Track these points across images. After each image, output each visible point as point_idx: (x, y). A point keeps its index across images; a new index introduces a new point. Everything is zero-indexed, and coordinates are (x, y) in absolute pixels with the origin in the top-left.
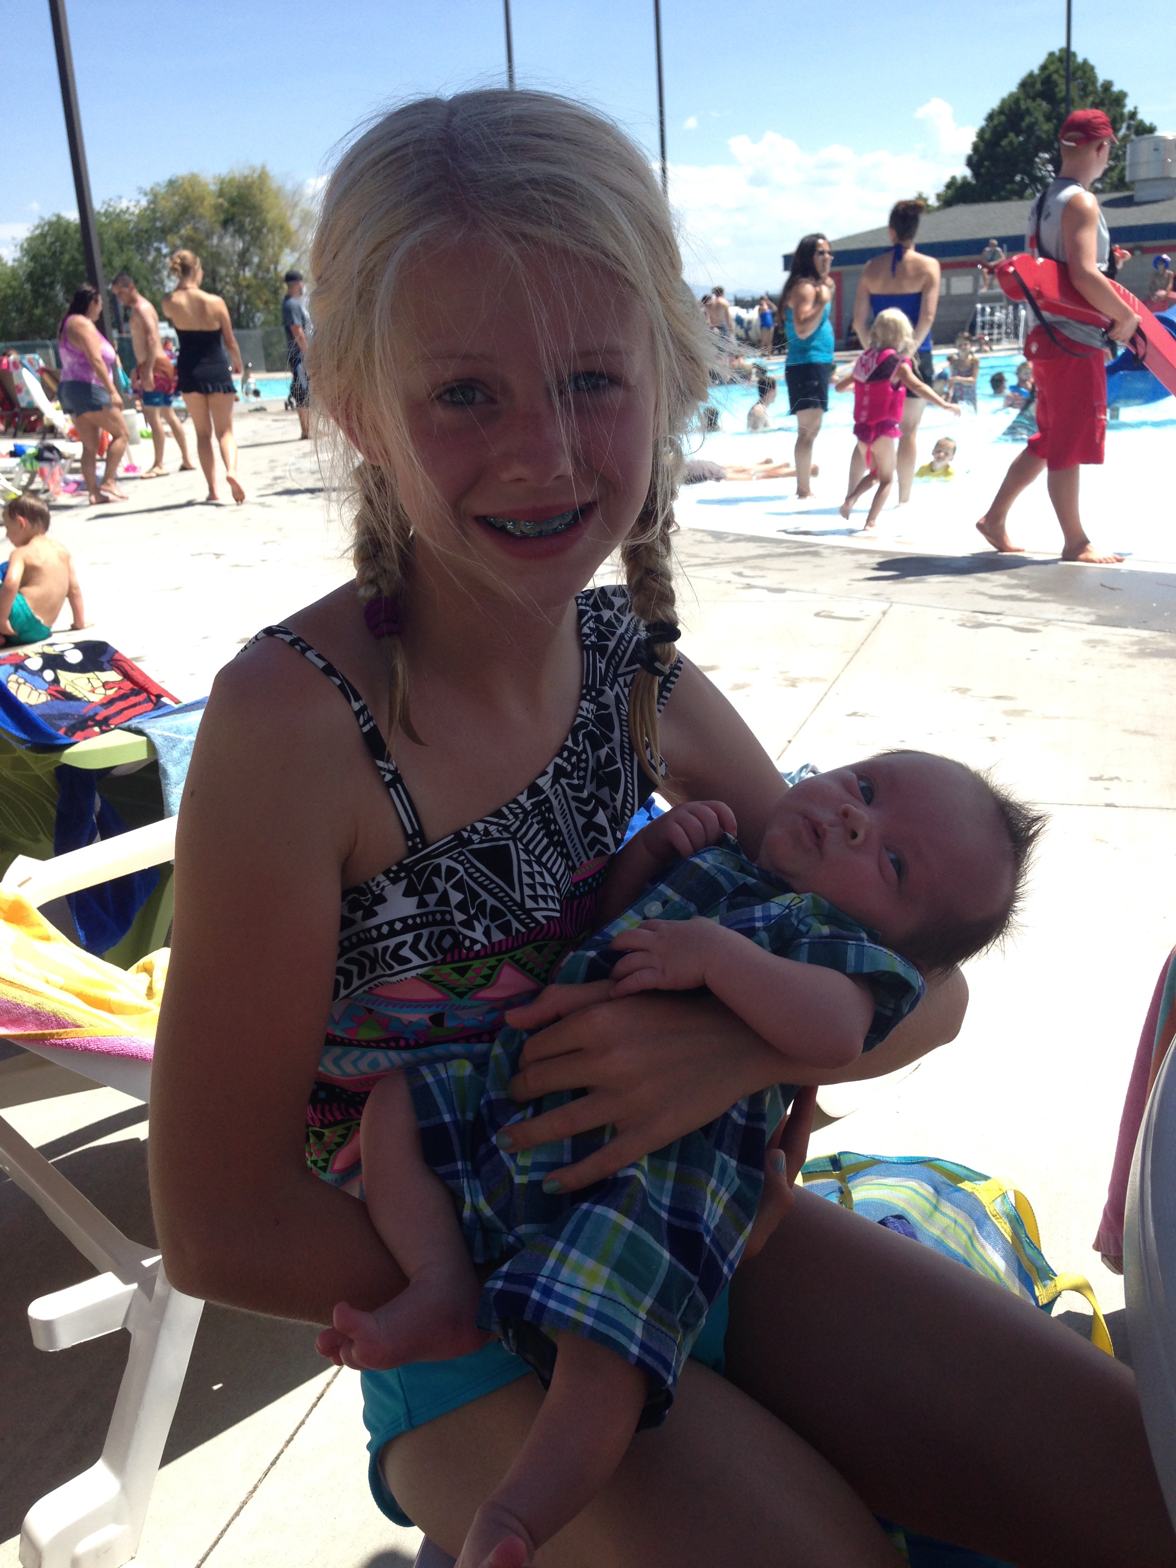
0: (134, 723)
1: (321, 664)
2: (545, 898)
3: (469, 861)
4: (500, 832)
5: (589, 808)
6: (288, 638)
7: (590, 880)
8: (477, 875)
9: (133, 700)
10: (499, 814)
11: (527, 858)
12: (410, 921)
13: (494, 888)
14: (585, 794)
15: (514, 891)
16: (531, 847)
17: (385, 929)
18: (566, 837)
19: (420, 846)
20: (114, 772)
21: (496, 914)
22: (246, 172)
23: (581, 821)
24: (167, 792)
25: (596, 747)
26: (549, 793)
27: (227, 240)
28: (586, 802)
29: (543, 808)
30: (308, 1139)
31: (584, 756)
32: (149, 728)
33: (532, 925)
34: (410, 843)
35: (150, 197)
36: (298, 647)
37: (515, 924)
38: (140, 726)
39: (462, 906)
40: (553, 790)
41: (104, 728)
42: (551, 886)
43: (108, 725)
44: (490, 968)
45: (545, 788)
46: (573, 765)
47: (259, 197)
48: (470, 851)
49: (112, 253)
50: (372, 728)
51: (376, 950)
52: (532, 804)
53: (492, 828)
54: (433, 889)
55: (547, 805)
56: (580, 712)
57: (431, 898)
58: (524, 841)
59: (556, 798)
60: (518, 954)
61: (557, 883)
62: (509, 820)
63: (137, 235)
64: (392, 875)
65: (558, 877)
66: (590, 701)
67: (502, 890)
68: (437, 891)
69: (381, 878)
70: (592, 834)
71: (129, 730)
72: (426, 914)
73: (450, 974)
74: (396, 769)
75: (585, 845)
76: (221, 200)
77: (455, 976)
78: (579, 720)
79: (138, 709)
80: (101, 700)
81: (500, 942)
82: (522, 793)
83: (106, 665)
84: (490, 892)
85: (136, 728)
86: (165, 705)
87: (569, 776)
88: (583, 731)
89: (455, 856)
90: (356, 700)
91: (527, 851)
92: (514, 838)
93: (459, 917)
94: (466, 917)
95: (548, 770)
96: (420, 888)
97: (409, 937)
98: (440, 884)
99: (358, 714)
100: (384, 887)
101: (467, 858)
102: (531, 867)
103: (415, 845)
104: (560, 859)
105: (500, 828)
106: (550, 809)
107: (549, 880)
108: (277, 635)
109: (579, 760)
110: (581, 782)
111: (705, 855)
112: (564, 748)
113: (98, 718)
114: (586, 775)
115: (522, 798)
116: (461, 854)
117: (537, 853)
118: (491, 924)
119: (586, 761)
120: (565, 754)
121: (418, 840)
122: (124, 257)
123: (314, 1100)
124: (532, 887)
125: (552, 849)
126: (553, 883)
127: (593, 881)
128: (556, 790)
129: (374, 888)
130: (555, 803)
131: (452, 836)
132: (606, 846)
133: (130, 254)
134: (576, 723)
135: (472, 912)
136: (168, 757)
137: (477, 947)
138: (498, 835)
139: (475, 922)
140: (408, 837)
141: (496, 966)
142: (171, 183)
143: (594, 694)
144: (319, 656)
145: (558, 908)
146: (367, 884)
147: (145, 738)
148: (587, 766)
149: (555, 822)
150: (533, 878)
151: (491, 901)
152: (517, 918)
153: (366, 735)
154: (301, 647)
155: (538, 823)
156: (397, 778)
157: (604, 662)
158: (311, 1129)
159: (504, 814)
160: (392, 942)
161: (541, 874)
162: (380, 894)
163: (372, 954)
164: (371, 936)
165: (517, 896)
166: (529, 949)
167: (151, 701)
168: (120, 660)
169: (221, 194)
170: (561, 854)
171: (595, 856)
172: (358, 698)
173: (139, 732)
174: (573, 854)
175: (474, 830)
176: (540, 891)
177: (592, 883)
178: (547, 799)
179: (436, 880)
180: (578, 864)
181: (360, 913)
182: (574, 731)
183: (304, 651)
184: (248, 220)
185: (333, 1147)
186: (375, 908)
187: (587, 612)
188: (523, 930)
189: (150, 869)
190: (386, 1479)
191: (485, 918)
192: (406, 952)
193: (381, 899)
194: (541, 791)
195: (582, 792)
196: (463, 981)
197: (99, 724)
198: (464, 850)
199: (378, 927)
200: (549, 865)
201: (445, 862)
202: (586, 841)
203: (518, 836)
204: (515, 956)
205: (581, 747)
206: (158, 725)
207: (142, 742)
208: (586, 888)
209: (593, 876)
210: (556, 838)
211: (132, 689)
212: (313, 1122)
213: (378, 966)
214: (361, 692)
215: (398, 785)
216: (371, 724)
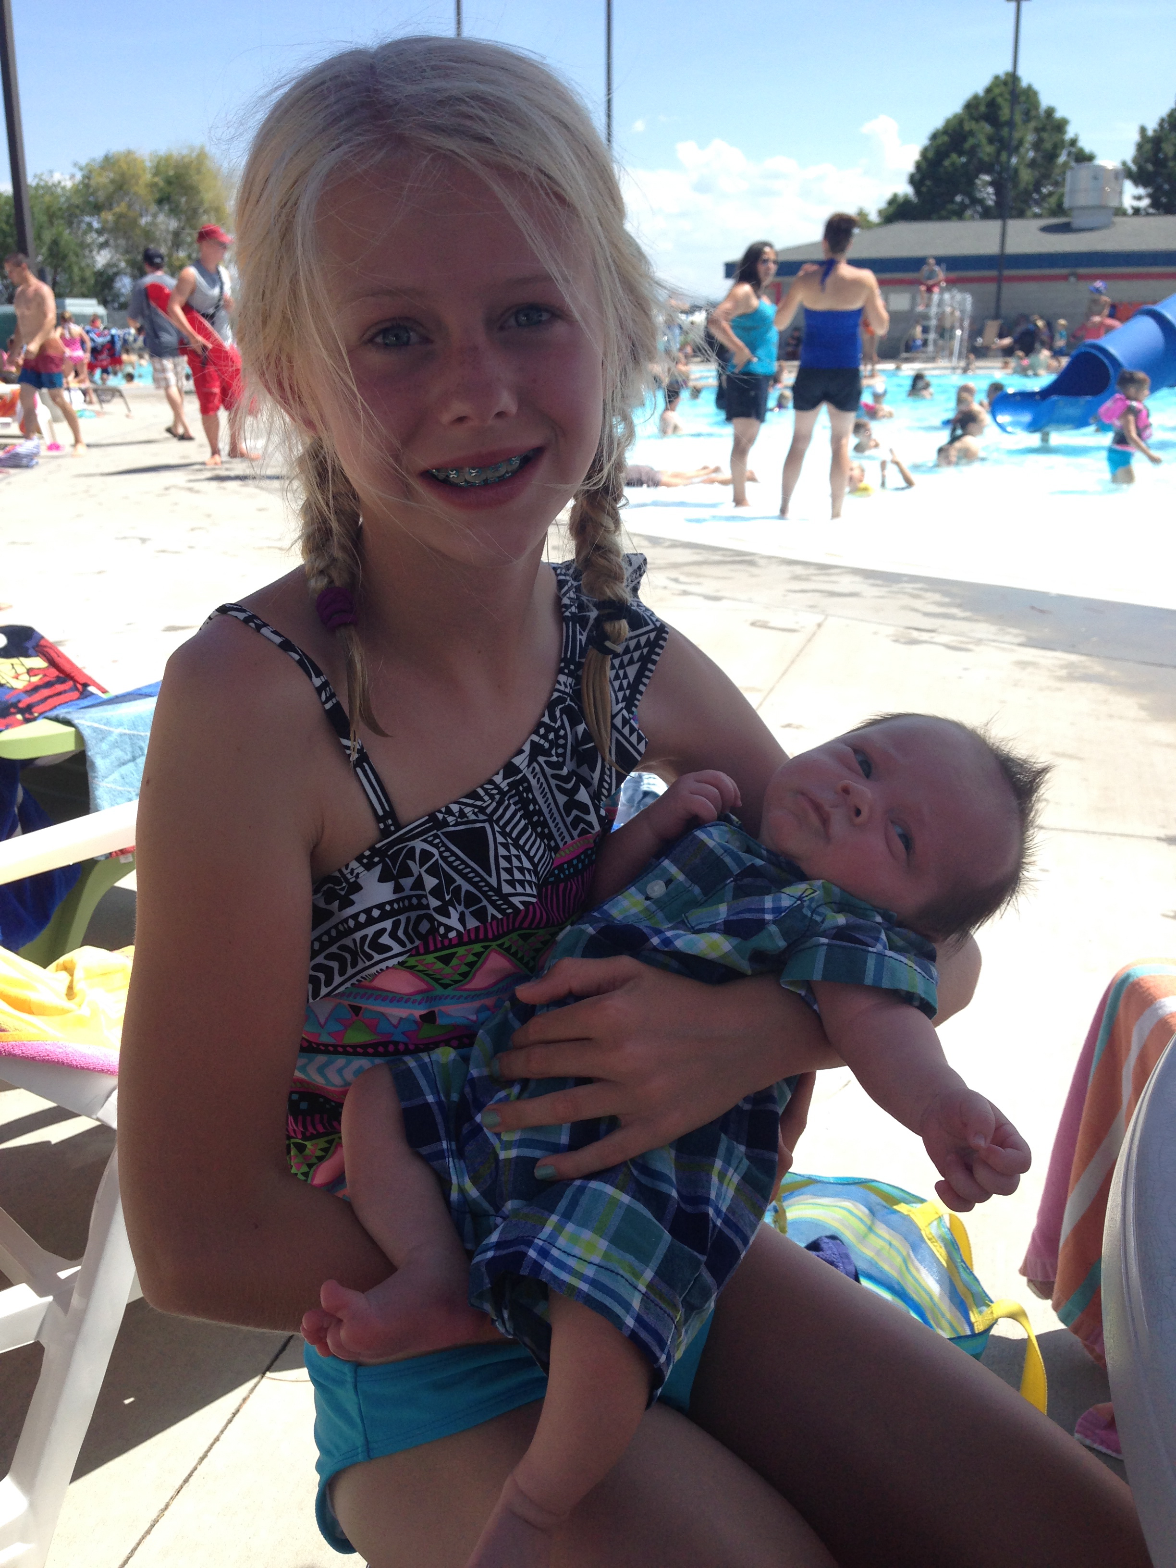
0: (61, 712)
1: (278, 640)
2: (521, 883)
3: (444, 845)
4: (475, 814)
5: (569, 786)
6: (241, 616)
7: (575, 862)
8: (452, 859)
9: (59, 688)
10: (474, 795)
11: (504, 841)
12: (388, 908)
13: (469, 873)
14: (565, 771)
15: (490, 876)
16: (508, 830)
17: (362, 918)
18: (548, 816)
19: (392, 828)
20: (38, 762)
21: (471, 899)
22: (185, 152)
23: (562, 799)
24: (94, 786)
25: (574, 724)
26: (527, 772)
27: (161, 218)
28: (566, 779)
29: (521, 788)
30: (289, 1152)
31: (562, 733)
32: (78, 718)
33: (510, 911)
34: (382, 826)
35: (85, 172)
36: (252, 625)
37: (491, 910)
38: (69, 717)
39: (436, 892)
40: (531, 769)
41: (27, 716)
42: (529, 870)
43: (31, 713)
44: (474, 955)
45: (522, 767)
46: (550, 742)
47: (196, 178)
48: (446, 834)
49: (41, 227)
50: (334, 705)
51: (354, 941)
52: (508, 784)
53: (467, 810)
54: (409, 873)
55: (525, 785)
56: (558, 686)
57: (407, 882)
58: (501, 823)
59: (534, 777)
60: (506, 941)
61: (535, 866)
62: (485, 801)
63: (69, 208)
64: (365, 861)
65: (536, 860)
66: (568, 675)
67: (478, 874)
68: (412, 875)
69: (354, 864)
70: (575, 812)
71: (56, 719)
72: (402, 899)
73: (434, 963)
74: (362, 748)
75: (568, 824)
76: (156, 179)
77: (439, 965)
78: (556, 694)
79: (63, 698)
80: (24, 687)
81: (477, 928)
82: (498, 774)
83: (31, 651)
84: (464, 877)
85: (64, 718)
86: (92, 694)
87: (547, 753)
88: (560, 706)
89: (430, 839)
90: (317, 676)
91: (504, 834)
92: (490, 820)
93: (434, 903)
94: (440, 903)
95: (524, 748)
96: (395, 872)
97: (388, 924)
98: (414, 867)
99: (319, 690)
100: (358, 874)
101: (442, 841)
102: (508, 850)
103: (387, 827)
104: (539, 840)
105: (476, 810)
106: (529, 789)
107: (527, 864)
108: (229, 613)
109: (558, 737)
110: (561, 759)
111: (711, 829)
112: (541, 724)
113: (21, 705)
114: (565, 753)
115: (498, 779)
116: (436, 836)
117: (514, 835)
118: (465, 910)
119: (565, 737)
120: (542, 731)
121: (390, 822)
122: (54, 231)
123: (294, 1109)
124: (509, 871)
125: (530, 830)
126: (530, 867)
127: (578, 862)
128: (534, 768)
129: (349, 876)
130: (533, 782)
131: (427, 817)
132: (590, 825)
133: (60, 228)
134: (553, 698)
135: (447, 898)
136: (96, 750)
137: (452, 935)
138: (473, 817)
139: (451, 909)
140: (379, 819)
141: (482, 953)
142: (107, 158)
143: (572, 667)
144: (275, 632)
145: (535, 893)
146: (340, 871)
147: (72, 729)
148: (567, 742)
149: (534, 801)
150: (510, 862)
151: (466, 886)
152: (493, 903)
153: (328, 712)
154: (255, 624)
155: (515, 804)
156: (363, 758)
157: (585, 634)
158: (292, 1140)
159: (480, 795)
160: (370, 931)
161: (518, 858)
162: (355, 882)
163: (352, 946)
164: (349, 927)
165: (493, 881)
166: (514, 936)
167: (77, 689)
168: (45, 647)
169: (157, 172)
170: (542, 836)
171: (579, 835)
172: (319, 674)
173: (68, 723)
174: (556, 835)
175: (449, 812)
176: (518, 875)
177: (577, 865)
178: (525, 779)
179: (410, 863)
180: (561, 845)
181: (337, 903)
182: (551, 706)
183: (258, 628)
184: (183, 200)
185: (314, 1160)
186: (351, 897)
187: (567, 582)
188: (500, 916)
189: (74, 864)
190: (333, 1506)
191: (460, 905)
192: (385, 940)
193: (356, 887)
194: (517, 770)
195: (562, 769)
196: (448, 970)
197: (22, 711)
198: (439, 833)
199: (355, 916)
200: (527, 848)
201: (419, 845)
202: (569, 820)
203: (495, 818)
204: (503, 944)
205: (559, 723)
206: (87, 716)
207: (70, 733)
208: (572, 870)
209: (578, 857)
210: (535, 818)
211: (58, 677)
212: (295, 1134)
213: (359, 959)
214: (322, 667)
215: (365, 764)
216: (334, 700)
